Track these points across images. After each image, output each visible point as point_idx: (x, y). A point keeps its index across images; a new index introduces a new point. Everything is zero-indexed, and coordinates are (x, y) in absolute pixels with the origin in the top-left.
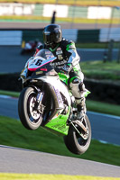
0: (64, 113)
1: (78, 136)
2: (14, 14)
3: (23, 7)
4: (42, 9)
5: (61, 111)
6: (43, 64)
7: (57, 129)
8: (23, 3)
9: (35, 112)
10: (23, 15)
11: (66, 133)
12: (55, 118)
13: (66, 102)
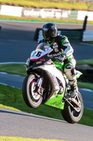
0: (59, 93)
1: (72, 109)
2: (55, 17)
3: (61, 12)
4: (77, 14)
5: (57, 92)
6: (42, 55)
7: (54, 106)
8: (62, 9)
9: (36, 94)
10: (62, 18)
11: (62, 108)
12: (53, 97)
13: (61, 85)
